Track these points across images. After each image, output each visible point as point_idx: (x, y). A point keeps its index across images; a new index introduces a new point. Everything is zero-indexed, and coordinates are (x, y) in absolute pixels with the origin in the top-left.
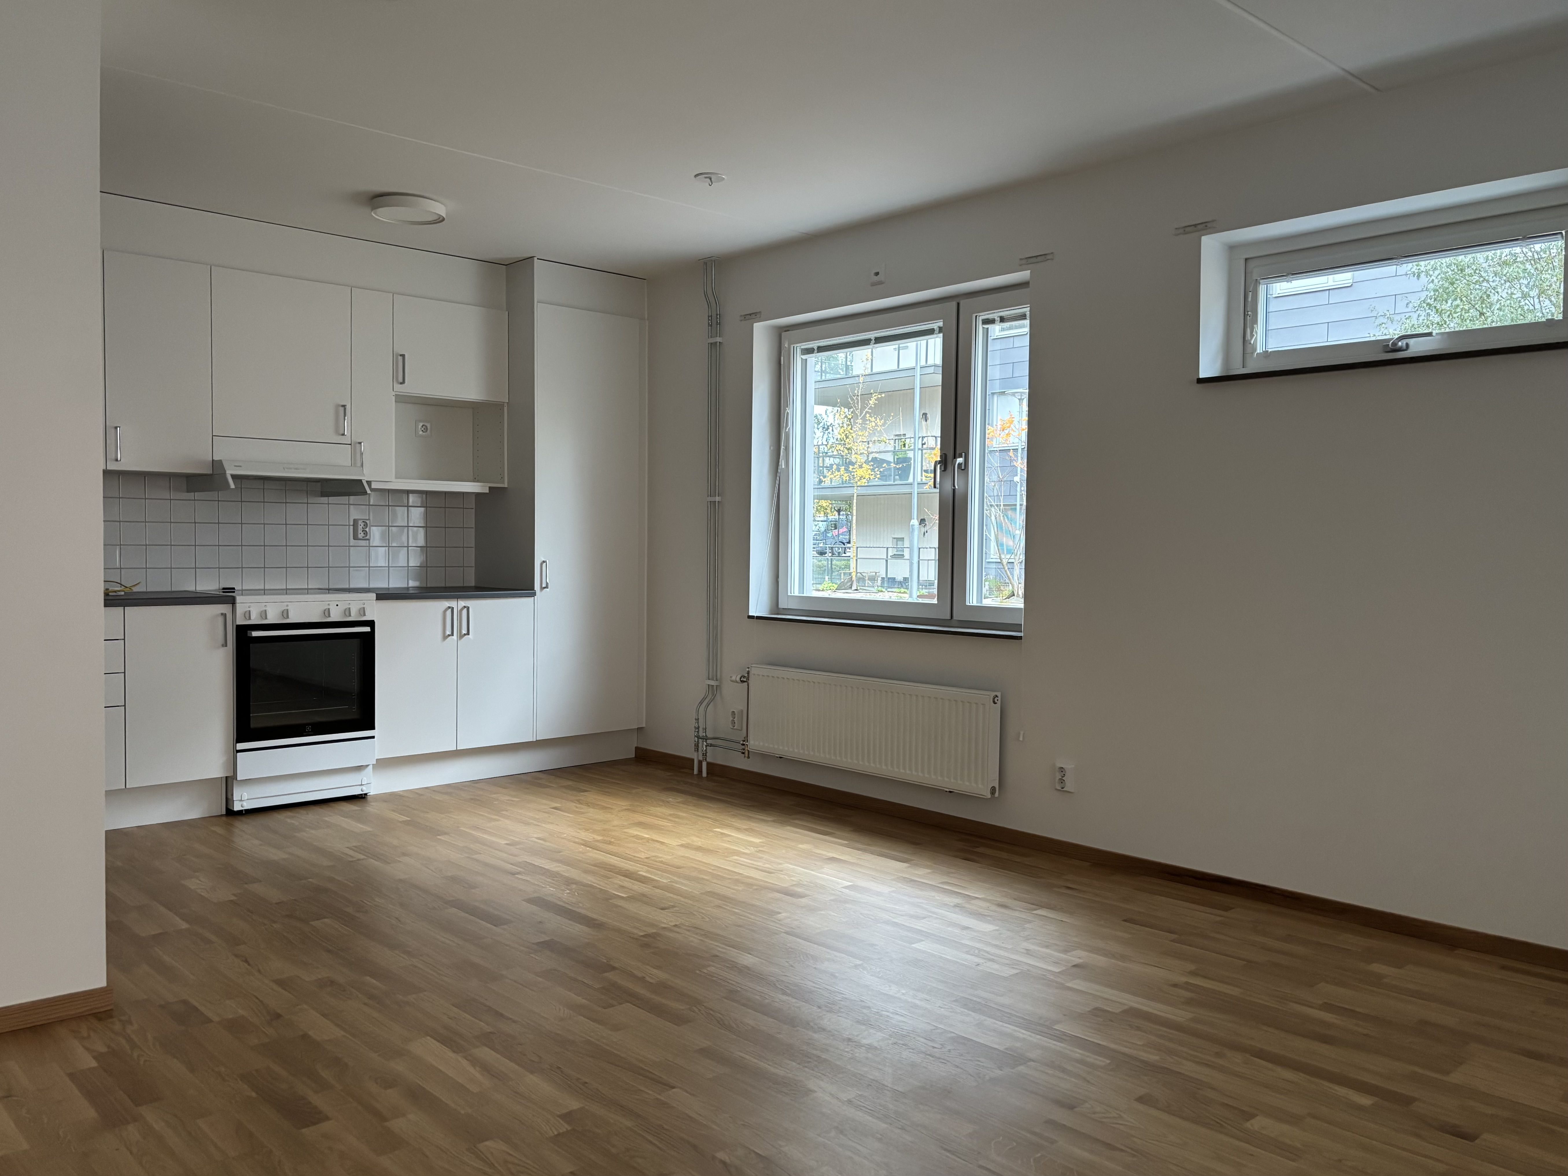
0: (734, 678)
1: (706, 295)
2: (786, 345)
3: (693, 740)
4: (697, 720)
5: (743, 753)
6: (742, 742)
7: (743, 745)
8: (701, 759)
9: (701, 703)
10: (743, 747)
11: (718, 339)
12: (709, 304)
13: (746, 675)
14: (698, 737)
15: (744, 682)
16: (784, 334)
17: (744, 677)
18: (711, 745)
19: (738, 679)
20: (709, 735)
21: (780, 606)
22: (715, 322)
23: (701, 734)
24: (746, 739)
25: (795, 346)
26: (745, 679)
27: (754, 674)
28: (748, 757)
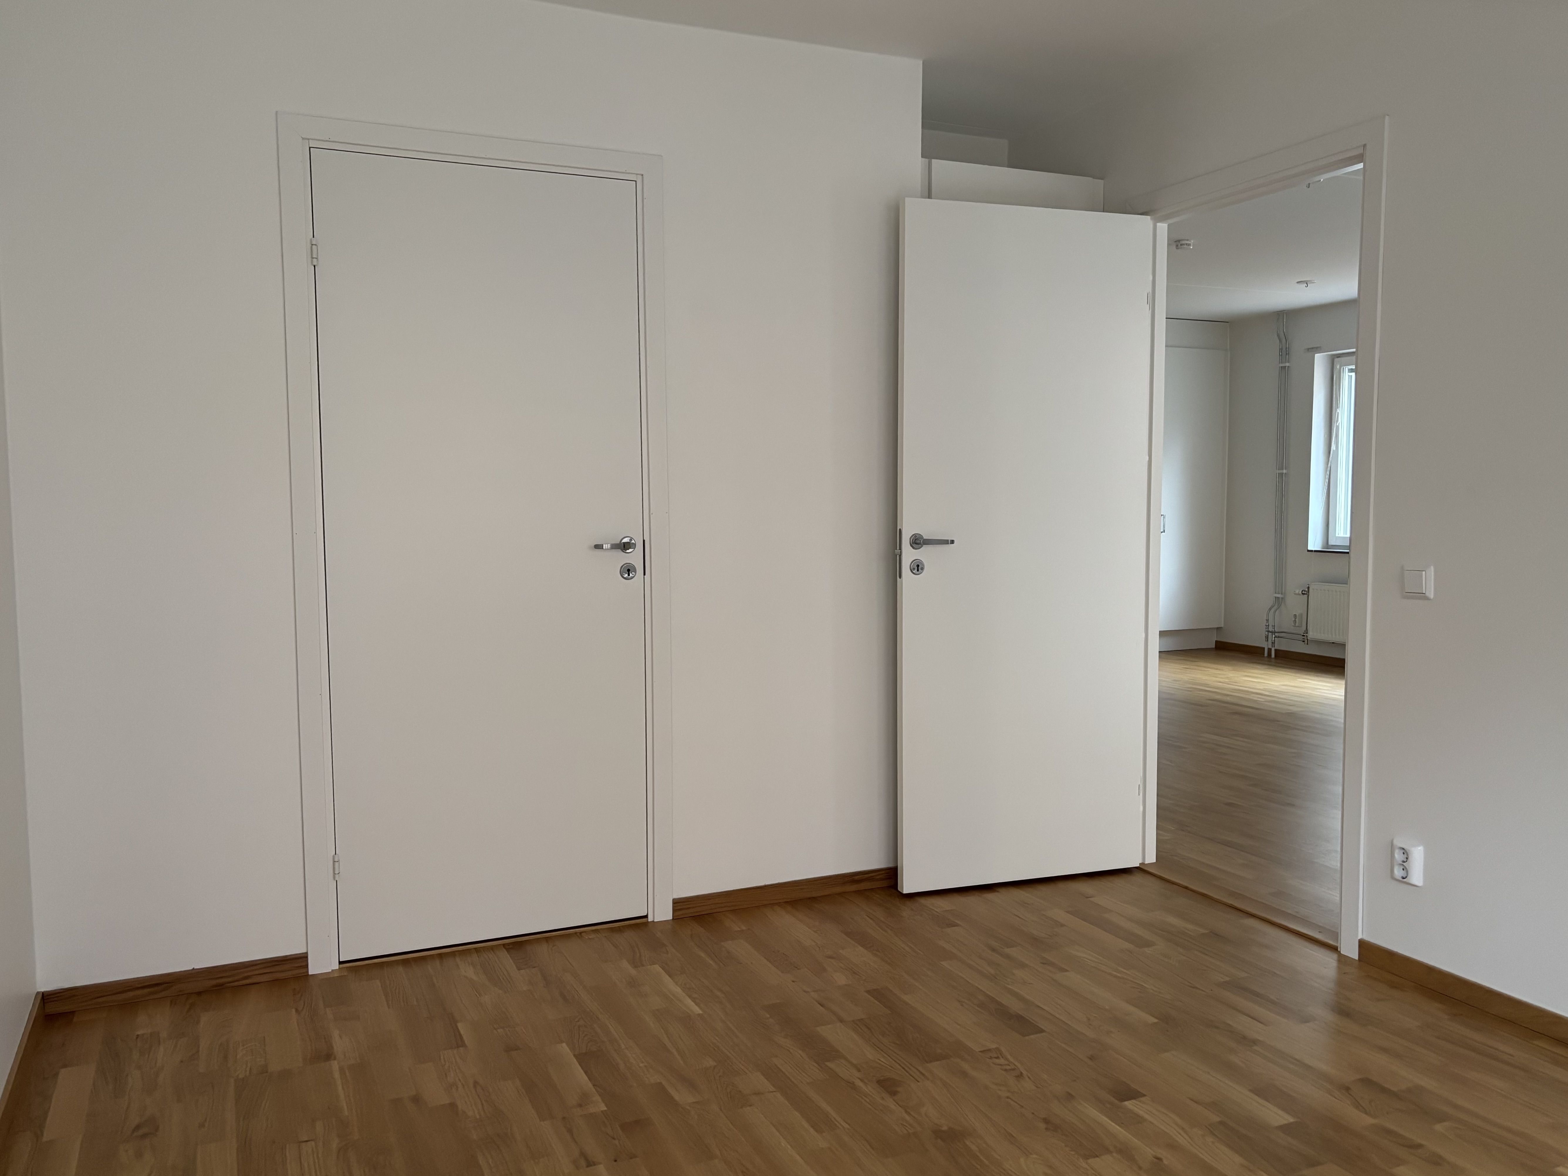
0: (1297, 592)
1: (1278, 336)
2: (1338, 367)
3: (1264, 633)
4: (1268, 620)
5: (1304, 641)
6: (1302, 634)
7: (1303, 636)
8: (1270, 647)
9: (1270, 609)
10: (1304, 637)
11: (1287, 364)
12: (1280, 341)
13: (1307, 590)
14: (1268, 632)
15: (1305, 594)
16: (1336, 360)
17: (1305, 591)
18: (1279, 637)
19: (1300, 592)
20: (1276, 630)
21: (1330, 544)
22: (1285, 353)
23: (1271, 629)
24: (1306, 631)
25: (1344, 367)
26: (1306, 592)
27: (1313, 589)
28: (1307, 644)
